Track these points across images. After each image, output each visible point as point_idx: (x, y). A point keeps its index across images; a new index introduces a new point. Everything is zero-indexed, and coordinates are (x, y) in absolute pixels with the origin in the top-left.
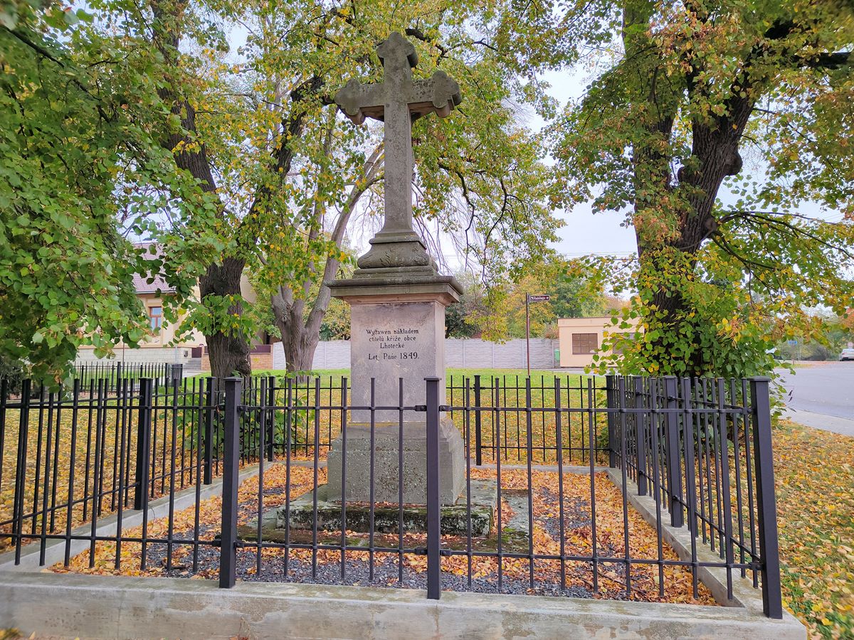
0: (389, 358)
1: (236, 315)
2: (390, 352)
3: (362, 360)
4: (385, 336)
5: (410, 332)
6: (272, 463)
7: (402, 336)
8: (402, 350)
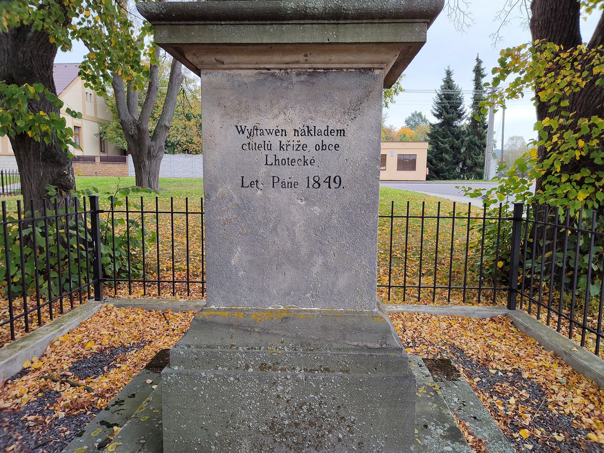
0: (283, 185)
1: (42, 113)
2: (285, 172)
3: (227, 188)
4: (274, 140)
5: (328, 132)
6: (99, 304)
7: (311, 141)
8: (312, 171)
